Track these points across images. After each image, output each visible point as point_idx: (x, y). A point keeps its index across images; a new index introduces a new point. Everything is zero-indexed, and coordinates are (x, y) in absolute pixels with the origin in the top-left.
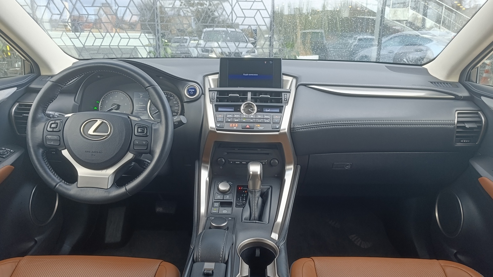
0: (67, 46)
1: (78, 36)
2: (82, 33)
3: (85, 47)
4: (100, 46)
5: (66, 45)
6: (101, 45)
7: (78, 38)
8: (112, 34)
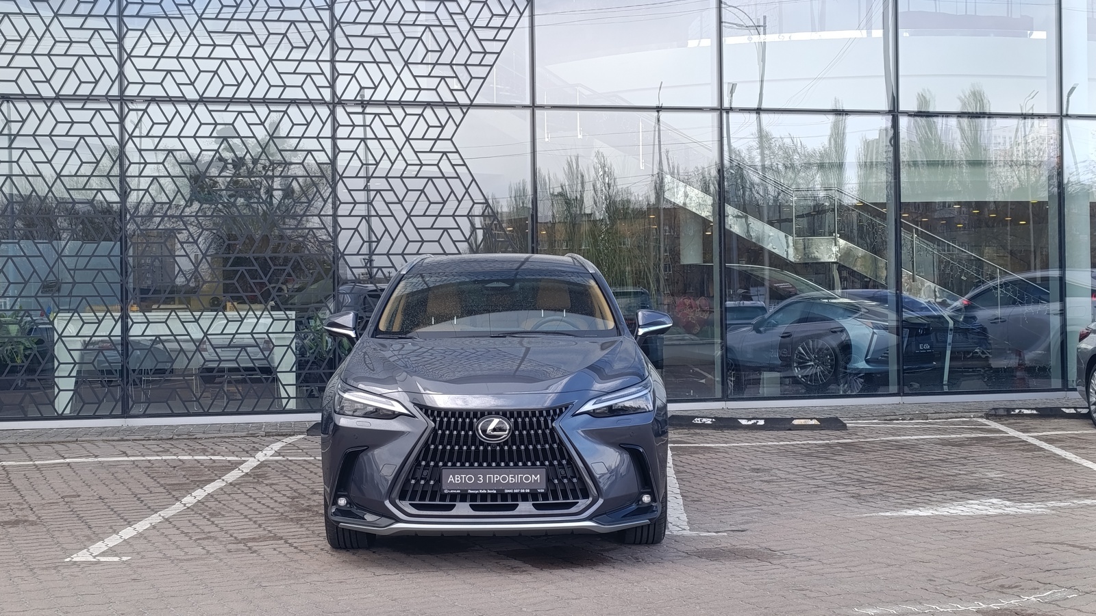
0: (175, 336)
1: (197, 317)
2: (204, 313)
3: (209, 337)
4: (234, 335)
5: (173, 334)
6: (236, 333)
7: (197, 321)
8: (258, 313)
